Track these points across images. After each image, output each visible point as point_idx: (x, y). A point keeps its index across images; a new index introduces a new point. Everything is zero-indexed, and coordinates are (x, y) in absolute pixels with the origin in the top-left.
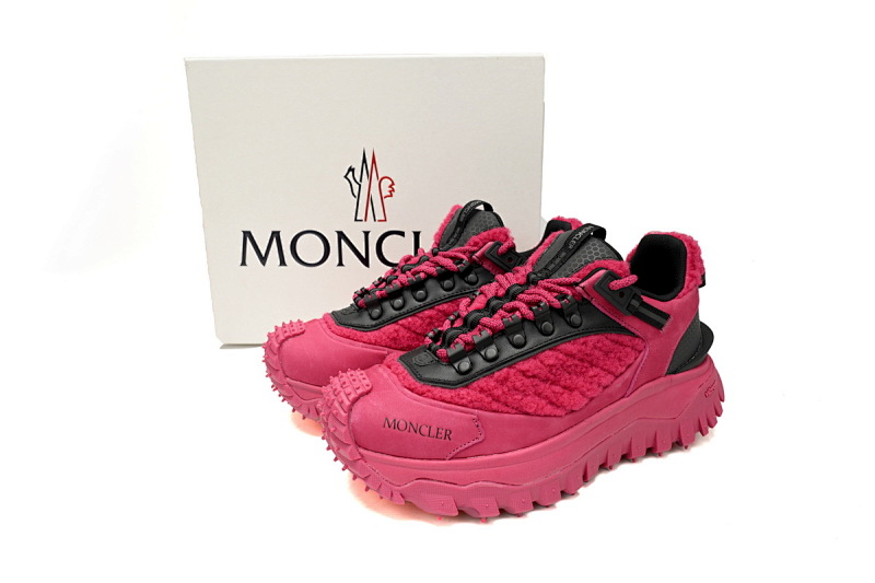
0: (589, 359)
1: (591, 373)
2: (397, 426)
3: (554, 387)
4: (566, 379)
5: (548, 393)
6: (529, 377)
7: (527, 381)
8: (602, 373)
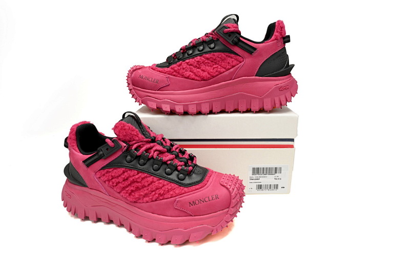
0: (215, 61)
1: (215, 66)
2: (142, 78)
3: (198, 70)
4: (203, 67)
5: (195, 71)
6: (190, 65)
7: (188, 66)
8: (219, 67)
